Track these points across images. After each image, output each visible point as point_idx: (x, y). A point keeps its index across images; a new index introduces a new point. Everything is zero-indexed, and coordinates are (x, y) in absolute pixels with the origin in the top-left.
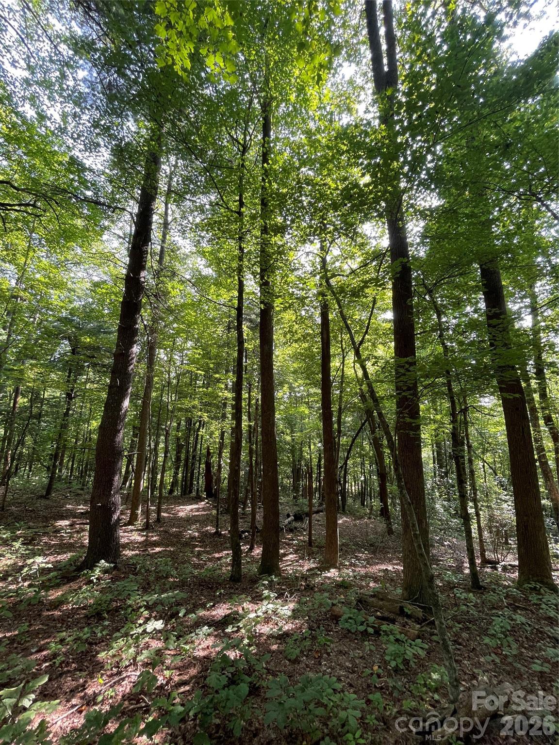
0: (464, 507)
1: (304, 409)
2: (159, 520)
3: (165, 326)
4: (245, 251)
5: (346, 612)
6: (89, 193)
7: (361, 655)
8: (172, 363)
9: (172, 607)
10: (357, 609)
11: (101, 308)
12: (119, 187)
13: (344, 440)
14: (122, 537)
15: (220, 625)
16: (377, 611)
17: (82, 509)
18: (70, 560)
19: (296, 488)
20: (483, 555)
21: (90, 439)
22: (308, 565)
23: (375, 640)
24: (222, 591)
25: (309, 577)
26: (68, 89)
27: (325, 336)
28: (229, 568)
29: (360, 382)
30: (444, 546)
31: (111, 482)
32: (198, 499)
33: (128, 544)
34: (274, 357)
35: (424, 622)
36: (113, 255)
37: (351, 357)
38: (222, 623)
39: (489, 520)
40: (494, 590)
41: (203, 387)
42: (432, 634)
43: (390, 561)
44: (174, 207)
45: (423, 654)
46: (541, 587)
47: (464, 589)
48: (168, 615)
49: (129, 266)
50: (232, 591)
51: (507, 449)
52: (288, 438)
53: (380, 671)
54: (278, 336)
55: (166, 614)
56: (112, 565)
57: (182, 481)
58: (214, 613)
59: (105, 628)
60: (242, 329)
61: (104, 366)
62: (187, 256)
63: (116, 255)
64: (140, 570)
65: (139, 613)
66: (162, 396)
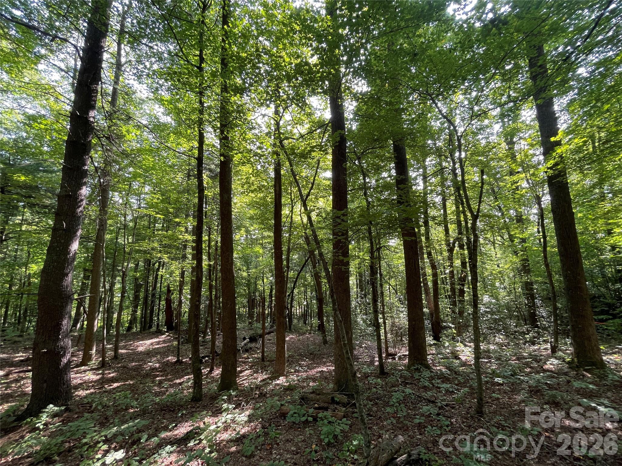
0: (377, 319)
1: (258, 249)
2: (116, 357)
3: (119, 170)
4: (205, 105)
5: (291, 409)
6: (18, 13)
7: (303, 439)
8: (128, 206)
9: (132, 435)
10: (301, 405)
11: (39, 144)
12: (59, 15)
13: (291, 274)
14: (75, 378)
15: (182, 441)
16: (315, 403)
17: (22, 356)
19: (251, 316)
20: (387, 350)
21: (30, 284)
22: (261, 377)
23: (314, 425)
24: (184, 412)
25: (262, 387)
27: (278, 189)
28: (191, 390)
29: (304, 227)
30: (362, 347)
31: (58, 326)
32: (159, 333)
33: (81, 384)
34: (232, 204)
35: (348, 405)
36: (53, 88)
37: (298, 207)
38: (185, 439)
39: (392, 326)
40: (393, 374)
41: (162, 230)
42: (353, 413)
43: (324, 364)
44: (128, 49)
45: (347, 428)
46: (421, 367)
47: (375, 376)
48: (129, 443)
49: (74, 102)
50: (194, 410)
51: (404, 275)
52: (245, 274)
53: (318, 448)
54: (236, 185)
55: (127, 443)
56: (63, 408)
57: (142, 317)
58: (176, 432)
60: (202, 177)
61: (46, 207)
62: (143, 100)
63: (57, 89)
64: (96, 407)
65: (96, 449)
66: (117, 239)
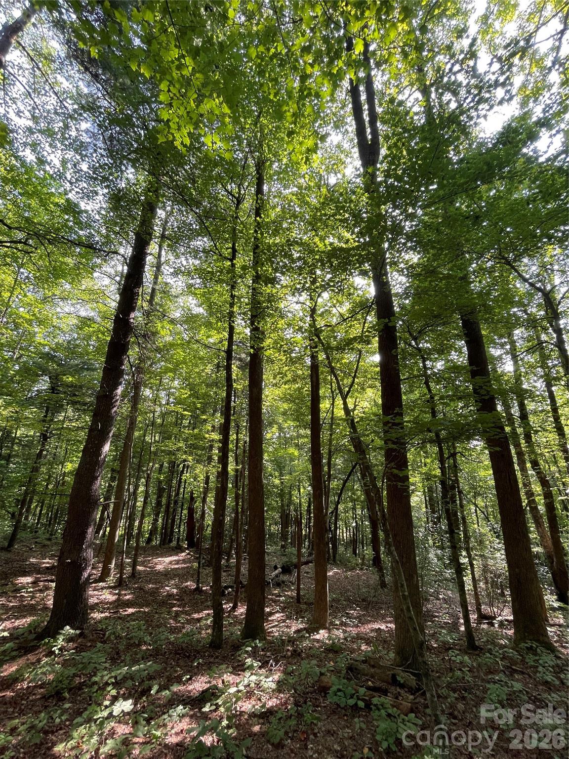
0: (457, 558)
1: (293, 451)
2: (134, 574)
5: (334, 682)
7: (351, 734)
8: (157, 402)
9: (143, 681)
10: (348, 679)
13: (334, 484)
14: (92, 596)
15: (196, 702)
16: (368, 680)
17: (48, 563)
18: (30, 625)
19: (284, 536)
20: (479, 610)
21: (64, 482)
22: (296, 625)
23: (366, 715)
24: (201, 661)
25: (297, 640)
26: (70, 138)
27: (314, 379)
28: (209, 631)
30: (439, 599)
31: (83, 534)
32: (179, 549)
33: (97, 604)
34: (263, 396)
35: (418, 691)
36: (103, 292)
38: (199, 700)
39: (483, 570)
40: (490, 651)
41: (189, 427)
43: (383, 619)
46: (537, 647)
47: (460, 650)
48: (138, 692)
49: (119, 303)
50: (212, 660)
52: (277, 482)
53: (371, 754)
54: (267, 376)
55: (136, 691)
56: (78, 632)
57: (162, 528)
58: (190, 688)
59: (65, 711)
60: (231, 368)
63: (106, 293)
64: (109, 637)
65: (105, 692)
66: (144, 436)
